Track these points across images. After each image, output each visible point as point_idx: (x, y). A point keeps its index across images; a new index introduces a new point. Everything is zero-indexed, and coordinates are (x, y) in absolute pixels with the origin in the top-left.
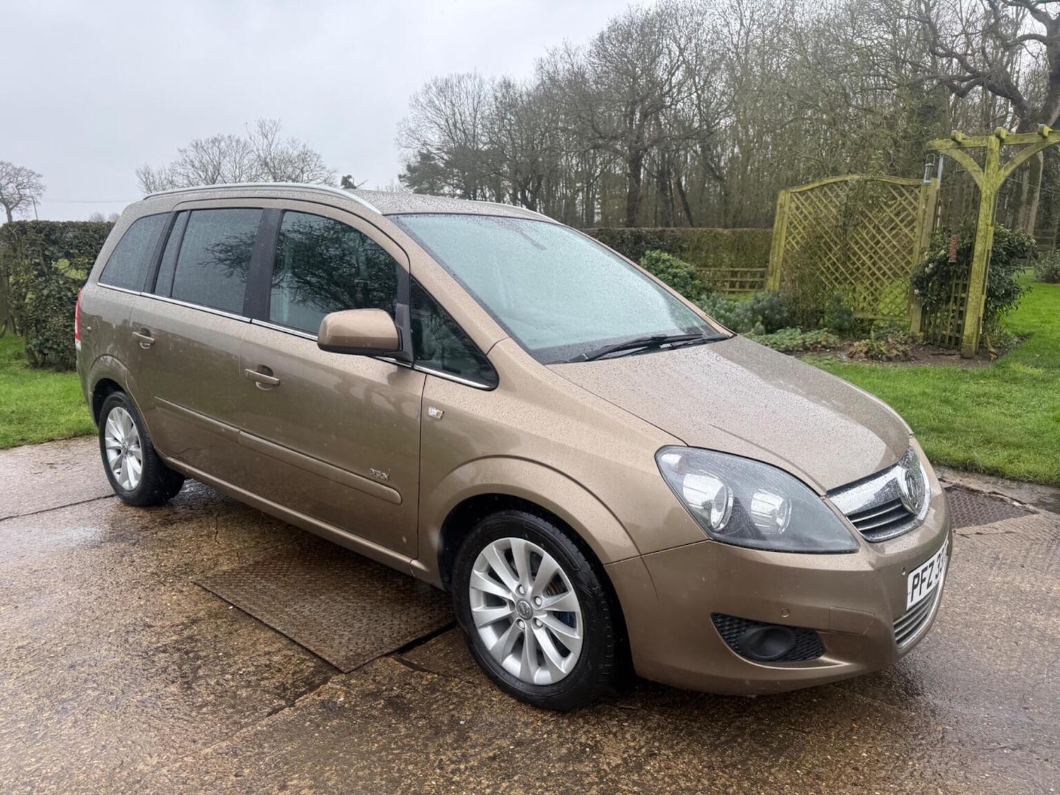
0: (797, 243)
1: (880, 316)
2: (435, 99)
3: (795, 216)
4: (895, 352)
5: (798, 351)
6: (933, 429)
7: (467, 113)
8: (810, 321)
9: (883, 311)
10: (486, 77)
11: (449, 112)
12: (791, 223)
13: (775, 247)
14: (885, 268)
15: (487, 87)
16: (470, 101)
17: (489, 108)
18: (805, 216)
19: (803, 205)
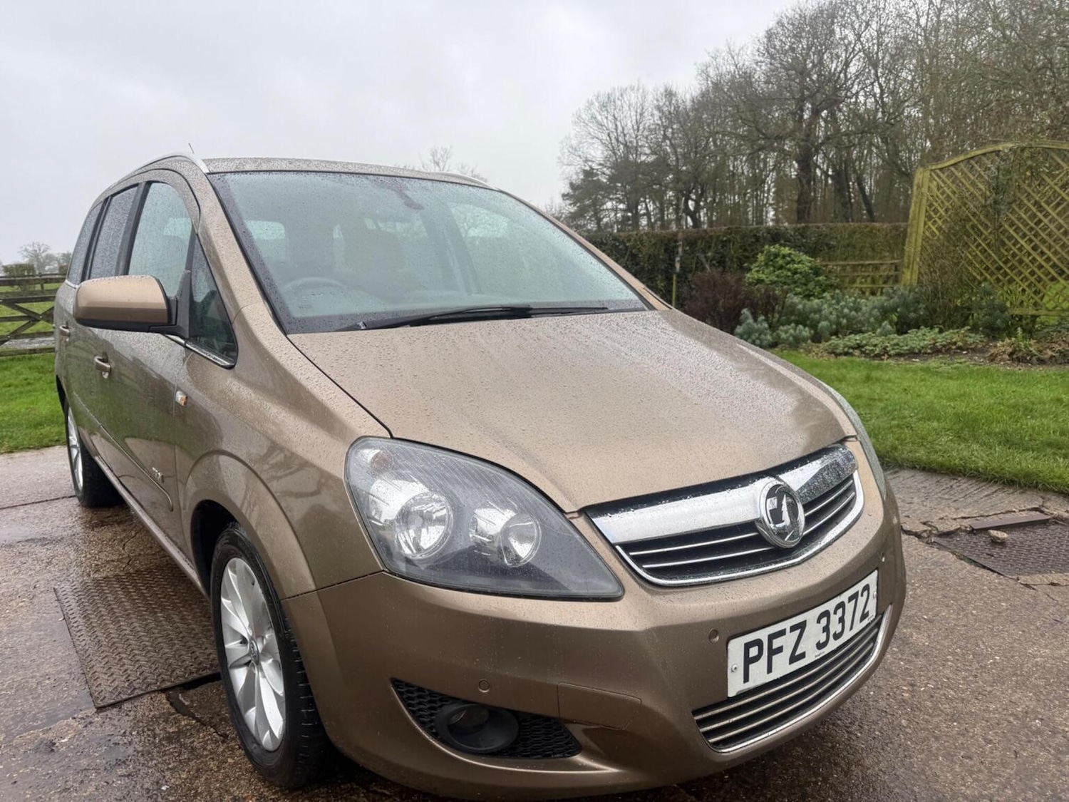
0: (939, 229)
1: (1043, 312)
2: (597, 114)
3: (935, 198)
4: (1050, 353)
5: (926, 353)
6: (1050, 445)
7: (629, 124)
8: (955, 317)
9: (1047, 306)
10: (650, 88)
11: (611, 126)
12: (931, 205)
13: (911, 234)
14: (1049, 254)
15: (650, 98)
16: (633, 113)
17: (651, 119)
18: (948, 196)
19: (945, 183)
